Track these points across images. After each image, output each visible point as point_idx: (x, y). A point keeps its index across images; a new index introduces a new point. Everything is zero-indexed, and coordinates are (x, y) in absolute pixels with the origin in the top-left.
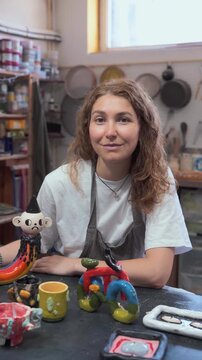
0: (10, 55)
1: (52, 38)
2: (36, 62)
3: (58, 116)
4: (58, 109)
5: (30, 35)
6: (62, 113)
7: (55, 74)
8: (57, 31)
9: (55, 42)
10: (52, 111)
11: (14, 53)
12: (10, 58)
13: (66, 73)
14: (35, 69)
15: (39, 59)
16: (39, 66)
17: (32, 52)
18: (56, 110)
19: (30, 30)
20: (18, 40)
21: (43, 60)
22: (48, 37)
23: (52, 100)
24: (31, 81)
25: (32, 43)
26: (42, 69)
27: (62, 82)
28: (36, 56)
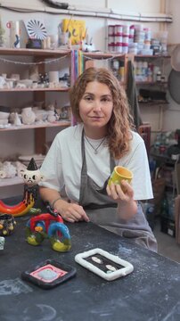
0: (121, 38)
1: (164, 20)
2: (146, 42)
3: (166, 85)
4: (166, 80)
5: (142, 19)
6: (169, 83)
7: (163, 51)
8: (170, 13)
9: (167, 23)
10: (159, 82)
11: (124, 36)
12: (121, 40)
13: (172, 49)
14: (144, 48)
15: (149, 39)
16: (149, 45)
17: (142, 34)
18: (163, 80)
19: (143, 15)
20: (129, 24)
21: (152, 40)
22: (159, 20)
23: (159, 73)
24: (126, 60)
25: (143, 26)
26: (152, 47)
27: (169, 57)
28: (146, 37)
